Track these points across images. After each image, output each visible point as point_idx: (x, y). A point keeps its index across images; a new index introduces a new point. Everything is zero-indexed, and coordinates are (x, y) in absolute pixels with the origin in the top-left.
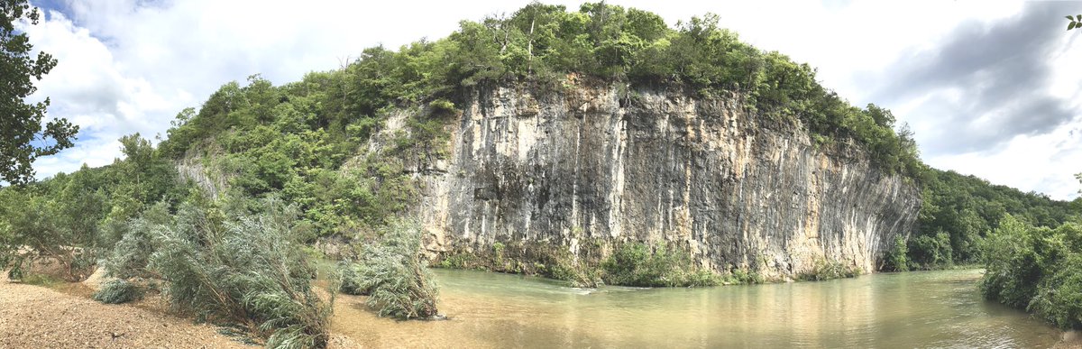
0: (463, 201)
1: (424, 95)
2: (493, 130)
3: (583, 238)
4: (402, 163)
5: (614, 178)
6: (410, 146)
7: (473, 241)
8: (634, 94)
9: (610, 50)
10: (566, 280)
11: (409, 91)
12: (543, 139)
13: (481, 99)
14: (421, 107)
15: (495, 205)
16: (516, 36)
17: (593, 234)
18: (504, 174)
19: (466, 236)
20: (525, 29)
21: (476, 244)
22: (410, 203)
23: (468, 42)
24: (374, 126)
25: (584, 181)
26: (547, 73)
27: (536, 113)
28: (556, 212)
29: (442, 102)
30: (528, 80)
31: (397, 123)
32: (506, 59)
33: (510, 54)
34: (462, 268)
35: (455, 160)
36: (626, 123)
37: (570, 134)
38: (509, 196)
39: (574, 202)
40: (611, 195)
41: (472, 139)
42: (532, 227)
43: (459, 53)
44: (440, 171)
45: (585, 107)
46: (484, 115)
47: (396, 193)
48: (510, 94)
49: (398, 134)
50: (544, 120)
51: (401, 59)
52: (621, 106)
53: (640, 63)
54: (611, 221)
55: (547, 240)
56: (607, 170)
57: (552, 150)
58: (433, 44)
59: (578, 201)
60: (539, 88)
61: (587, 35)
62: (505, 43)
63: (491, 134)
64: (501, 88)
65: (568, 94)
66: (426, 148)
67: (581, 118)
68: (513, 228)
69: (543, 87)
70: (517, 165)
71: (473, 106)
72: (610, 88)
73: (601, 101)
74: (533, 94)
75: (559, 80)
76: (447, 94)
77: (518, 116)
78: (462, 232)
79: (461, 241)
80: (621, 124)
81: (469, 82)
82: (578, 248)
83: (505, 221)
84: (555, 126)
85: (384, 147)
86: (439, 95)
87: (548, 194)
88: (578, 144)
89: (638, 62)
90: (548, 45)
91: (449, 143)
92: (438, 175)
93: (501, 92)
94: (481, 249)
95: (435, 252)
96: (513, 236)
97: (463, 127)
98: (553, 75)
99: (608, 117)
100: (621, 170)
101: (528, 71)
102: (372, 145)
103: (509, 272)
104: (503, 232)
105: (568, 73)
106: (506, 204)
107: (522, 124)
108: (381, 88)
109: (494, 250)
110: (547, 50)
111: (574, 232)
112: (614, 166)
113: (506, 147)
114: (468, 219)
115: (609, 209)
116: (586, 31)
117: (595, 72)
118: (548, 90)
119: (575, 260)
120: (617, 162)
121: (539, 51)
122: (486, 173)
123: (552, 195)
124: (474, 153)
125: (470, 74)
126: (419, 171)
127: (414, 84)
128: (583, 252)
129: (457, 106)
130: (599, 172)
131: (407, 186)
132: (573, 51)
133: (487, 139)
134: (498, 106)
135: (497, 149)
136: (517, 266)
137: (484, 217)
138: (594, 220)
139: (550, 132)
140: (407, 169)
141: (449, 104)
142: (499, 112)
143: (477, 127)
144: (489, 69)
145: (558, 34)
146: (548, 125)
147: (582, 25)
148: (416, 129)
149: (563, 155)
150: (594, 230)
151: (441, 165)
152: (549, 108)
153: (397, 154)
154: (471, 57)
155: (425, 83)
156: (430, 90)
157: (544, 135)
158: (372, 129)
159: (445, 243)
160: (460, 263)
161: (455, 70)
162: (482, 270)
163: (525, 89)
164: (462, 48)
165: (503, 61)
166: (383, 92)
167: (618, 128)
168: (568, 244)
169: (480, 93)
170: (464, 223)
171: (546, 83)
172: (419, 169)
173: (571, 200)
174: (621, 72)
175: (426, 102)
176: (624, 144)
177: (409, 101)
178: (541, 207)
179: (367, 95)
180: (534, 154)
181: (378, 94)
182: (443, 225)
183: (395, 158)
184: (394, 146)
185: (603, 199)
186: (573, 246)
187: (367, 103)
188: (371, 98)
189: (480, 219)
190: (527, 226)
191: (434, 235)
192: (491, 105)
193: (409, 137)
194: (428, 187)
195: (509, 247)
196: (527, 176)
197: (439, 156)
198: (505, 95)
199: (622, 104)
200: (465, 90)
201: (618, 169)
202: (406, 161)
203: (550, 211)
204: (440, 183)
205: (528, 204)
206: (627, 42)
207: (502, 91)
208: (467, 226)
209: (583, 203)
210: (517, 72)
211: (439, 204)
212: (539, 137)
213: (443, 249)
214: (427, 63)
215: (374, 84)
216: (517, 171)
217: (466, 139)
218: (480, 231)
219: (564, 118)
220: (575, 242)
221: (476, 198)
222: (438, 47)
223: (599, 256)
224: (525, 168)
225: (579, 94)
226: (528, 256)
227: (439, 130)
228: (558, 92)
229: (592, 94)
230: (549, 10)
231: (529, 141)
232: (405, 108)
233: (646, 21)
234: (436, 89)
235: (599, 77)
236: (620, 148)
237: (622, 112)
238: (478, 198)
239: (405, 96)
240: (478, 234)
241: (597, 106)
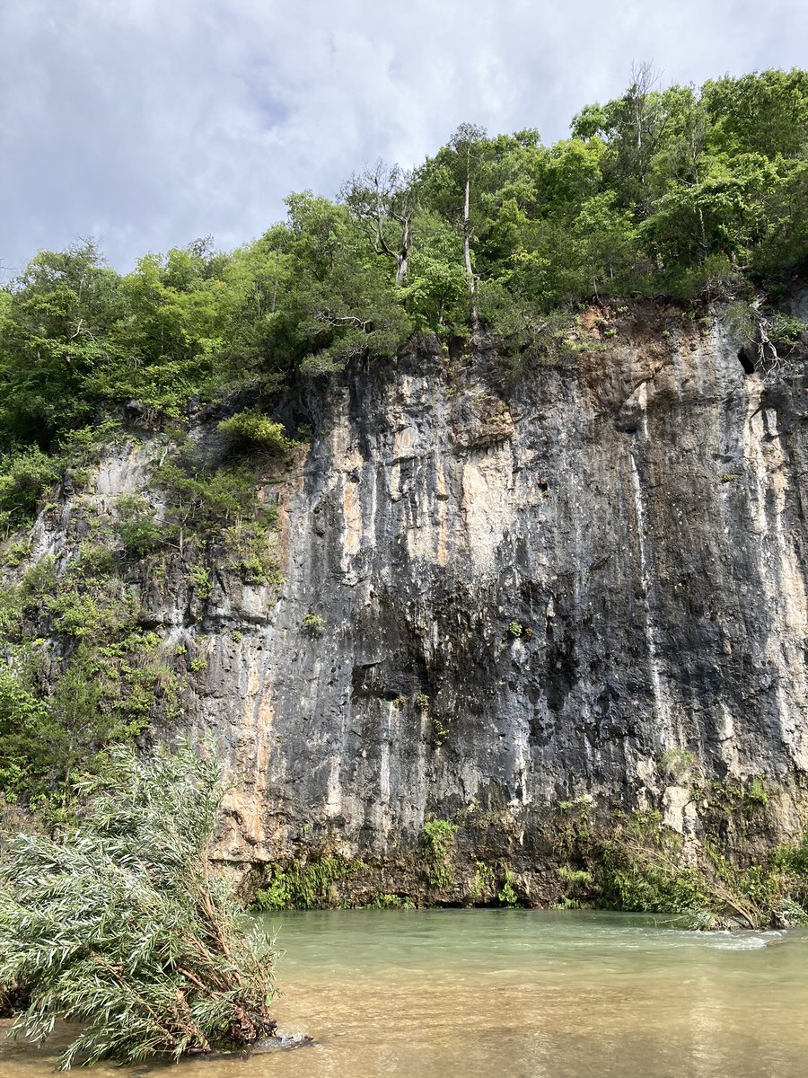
0: (320, 705)
1: (201, 399)
2: (396, 495)
3: (702, 783)
4: (136, 598)
5: (769, 590)
6: (160, 547)
7: (356, 821)
8: (782, 323)
9: (682, 217)
10: (669, 911)
11: (163, 384)
12: (534, 509)
13: (355, 412)
14: (195, 435)
15: (418, 709)
16: (426, 233)
17: (735, 769)
18: (437, 616)
19: (333, 807)
20: (449, 209)
21: (367, 829)
22: (157, 721)
23: (313, 254)
24: (53, 482)
25: (678, 615)
26: (519, 319)
27: (508, 437)
28: (604, 715)
29: (253, 421)
30: (474, 348)
31: (123, 476)
32: (411, 297)
33: (420, 281)
34: (323, 904)
35: (292, 584)
36: (772, 416)
37: (610, 483)
38: (457, 679)
39: (656, 679)
40: (773, 645)
41: (336, 524)
42: (536, 765)
43: (289, 285)
44: (249, 620)
45: (642, 396)
46: (367, 456)
47: (114, 688)
48: (430, 391)
49: (126, 508)
50: (530, 454)
51: (141, 295)
52: (749, 369)
53: (778, 230)
54: (786, 723)
55: (588, 798)
56: (744, 570)
57: (566, 535)
58: (225, 262)
59: (668, 675)
60: (506, 366)
61: (611, 195)
62: (404, 254)
63: (390, 506)
64: (407, 379)
65: (589, 370)
66: (209, 553)
67: (633, 429)
68: (477, 775)
69: (517, 360)
70: (471, 587)
71: (336, 432)
72: (703, 326)
73: (682, 369)
74: (493, 386)
75: (558, 334)
76: (264, 399)
77: (458, 452)
78: (319, 798)
79: (317, 826)
80: (757, 424)
81: (322, 363)
82: (692, 811)
83: (453, 756)
84: (564, 465)
85: (83, 546)
86: (244, 401)
87: (570, 664)
88: (640, 507)
89: (771, 228)
90: (511, 245)
91: (272, 538)
92: (245, 631)
93: (406, 390)
94: (381, 843)
95: (237, 864)
96: (482, 796)
97: (310, 490)
98: (542, 323)
99: (715, 411)
100: (789, 565)
101: (469, 322)
102: (45, 538)
103: (480, 905)
104: (447, 788)
105: (576, 310)
106: (451, 705)
107: (472, 473)
108: (86, 369)
109: (425, 842)
110: (515, 257)
111: (671, 767)
112: (765, 555)
113: (435, 539)
114: (337, 760)
115: (772, 687)
116: (602, 188)
117: (653, 292)
118: (532, 368)
119: (689, 848)
120: (771, 538)
121: (492, 265)
122: (386, 621)
123: (583, 667)
124: (345, 563)
125: (322, 343)
126: (189, 620)
127: (174, 367)
128: (712, 826)
129: (290, 433)
130: (720, 580)
131: (150, 668)
132: (583, 246)
133: (380, 521)
134: (401, 428)
135: (410, 547)
136: (501, 884)
137: (385, 748)
138: (729, 727)
139: (554, 484)
140: (149, 616)
141: (270, 428)
142: (406, 444)
143: (350, 487)
144: (371, 327)
145: (531, 209)
146: (543, 465)
147: (589, 172)
148: (178, 495)
149: (601, 545)
150: (735, 754)
151: (254, 601)
152: (542, 418)
153: (123, 571)
154: (323, 294)
155: (206, 367)
156: (222, 386)
157: (535, 497)
158: (48, 490)
159: (269, 834)
160: (318, 891)
161: (282, 332)
162: (392, 905)
163: (469, 374)
164: (299, 270)
165: (403, 303)
166: (89, 381)
167: (752, 435)
168: (658, 803)
169: (353, 394)
170: (325, 773)
171: (523, 349)
172: (188, 614)
173: (647, 675)
174: (726, 270)
175: (209, 419)
176: (781, 482)
177: (162, 417)
178: (555, 706)
179: (40, 384)
180: (515, 552)
181: (73, 387)
182: (261, 781)
183: (114, 582)
184: (113, 545)
185: (747, 660)
186: (675, 809)
187: (38, 409)
188: (50, 398)
189: (374, 755)
190: (521, 762)
191: (236, 815)
192: (383, 427)
193: (158, 519)
194: (216, 669)
195: (471, 831)
196: (503, 618)
197: (246, 576)
198: (417, 395)
199: (749, 363)
200: (311, 386)
201: (777, 561)
202: (147, 591)
203: (586, 713)
204: (252, 656)
205: (516, 699)
206: (727, 180)
207: (408, 386)
208: (334, 779)
209: (685, 678)
210: (443, 329)
211: (250, 719)
212: (522, 502)
213: (263, 855)
214: (211, 311)
215: (65, 354)
216: (472, 605)
217: (321, 523)
218: (377, 792)
219: (589, 438)
220: (677, 796)
221: (358, 694)
222: (238, 269)
223: (768, 832)
224: (493, 596)
225: (618, 363)
226: (535, 852)
227: (246, 500)
228: (559, 368)
229: (655, 356)
230: (499, 149)
231: (495, 519)
232: (149, 434)
233: (767, 103)
234: (237, 384)
235: (667, 301)
236: (771, 496)
237: (754, 386)
238: (366, 695)
239: (148, 400)
240: (370, 801)
241: (675, 386)
